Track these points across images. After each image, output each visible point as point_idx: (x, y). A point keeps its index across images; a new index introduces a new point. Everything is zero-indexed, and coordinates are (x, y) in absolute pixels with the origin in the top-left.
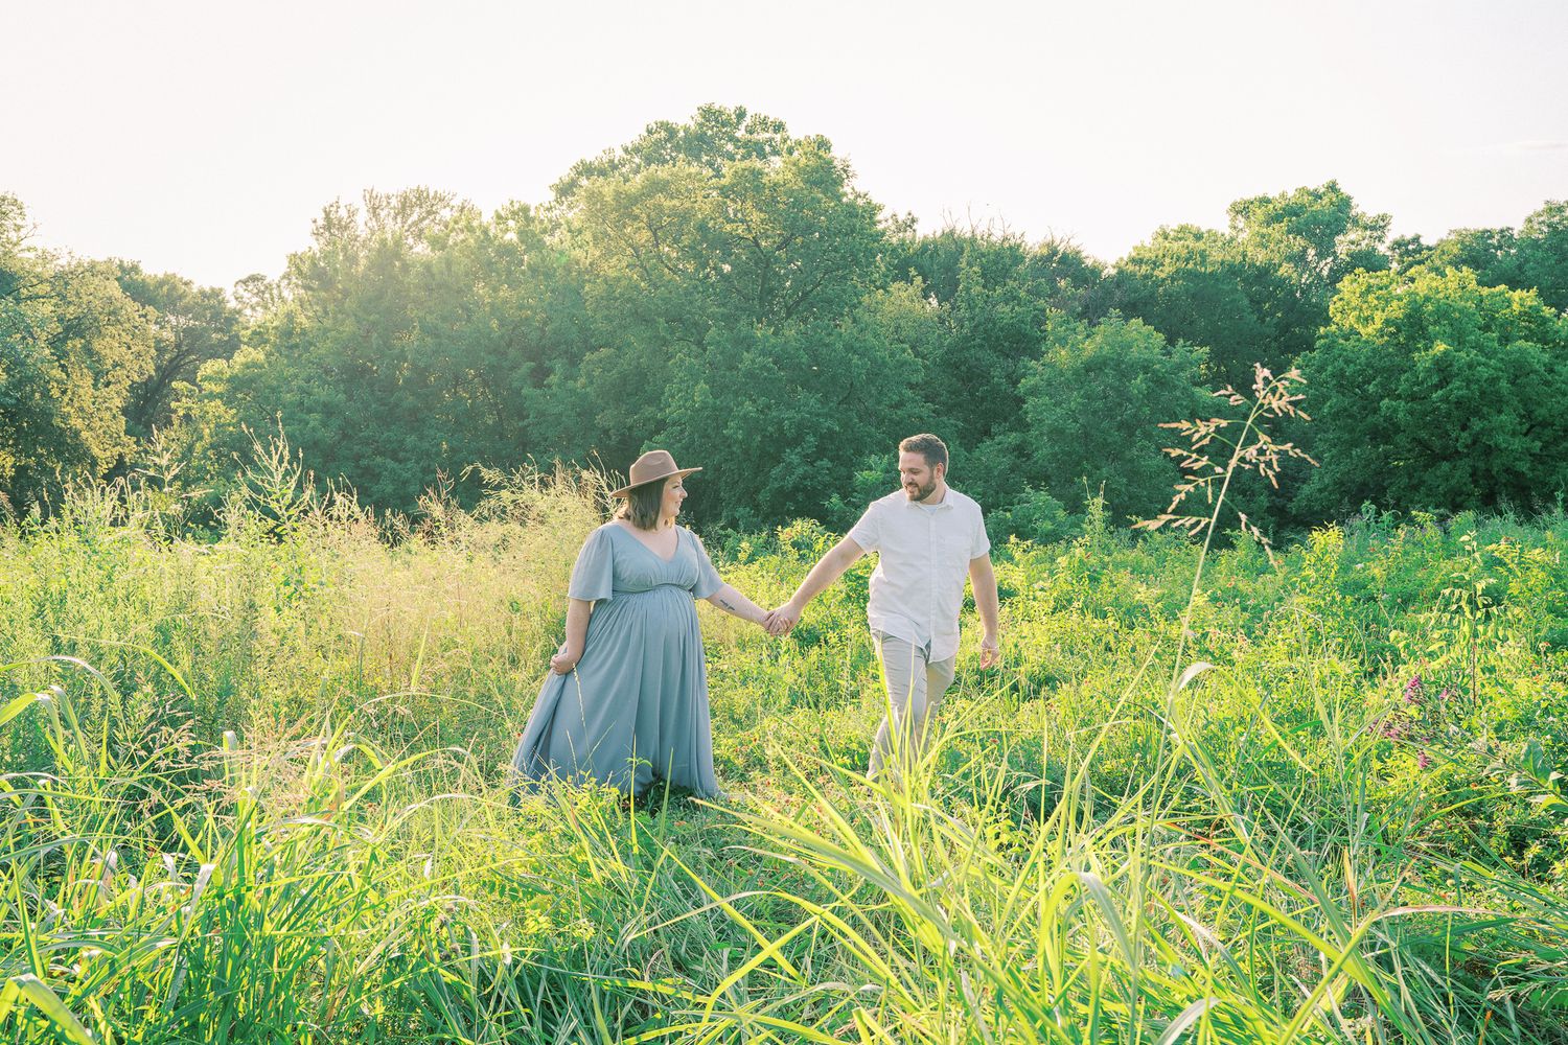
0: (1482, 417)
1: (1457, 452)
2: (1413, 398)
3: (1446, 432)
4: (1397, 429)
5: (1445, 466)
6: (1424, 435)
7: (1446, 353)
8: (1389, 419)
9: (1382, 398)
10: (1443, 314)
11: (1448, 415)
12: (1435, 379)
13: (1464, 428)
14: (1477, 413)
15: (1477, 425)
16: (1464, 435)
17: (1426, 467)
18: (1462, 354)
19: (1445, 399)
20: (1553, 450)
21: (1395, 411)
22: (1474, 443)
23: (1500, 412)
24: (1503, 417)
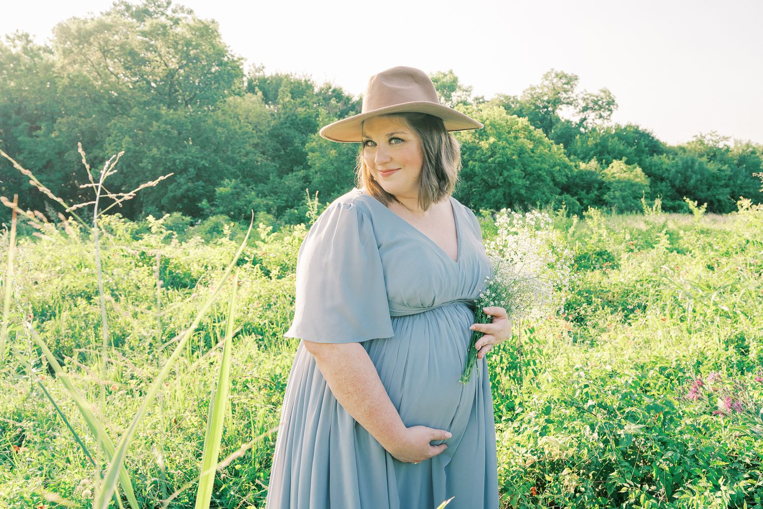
0: (508, 170)
1: (498, 185)
2: (481, 161)
3: (494, 176)
4: (475, 175)
5: (494, 191)
6: (485, 177)
7: (494, 142)
8: (472, 170)
9: (469, 161)
10: (493, 125)
11: (495, 169)
12: (490, 153)
13: (501, 175)
14: (505, 168)
15: (506, 173)
16: (501, 178)
17: (486, 191)
18: (500, 143)
19: (493, 162)
20: (533, 185)
21: (474, 166)
22: (505, 181)
23: (514, 168)
24: (515, 170)
